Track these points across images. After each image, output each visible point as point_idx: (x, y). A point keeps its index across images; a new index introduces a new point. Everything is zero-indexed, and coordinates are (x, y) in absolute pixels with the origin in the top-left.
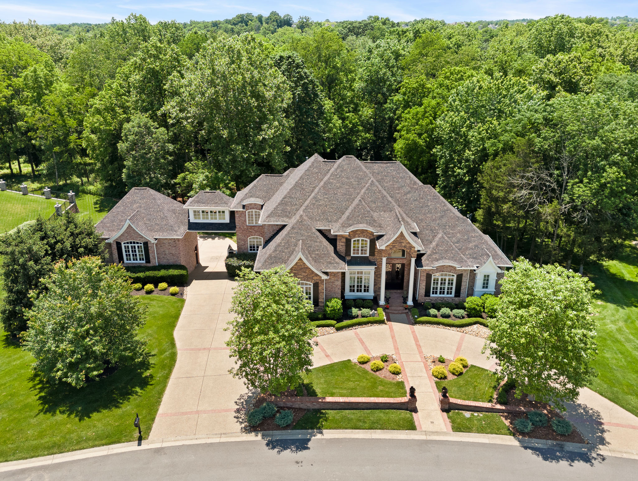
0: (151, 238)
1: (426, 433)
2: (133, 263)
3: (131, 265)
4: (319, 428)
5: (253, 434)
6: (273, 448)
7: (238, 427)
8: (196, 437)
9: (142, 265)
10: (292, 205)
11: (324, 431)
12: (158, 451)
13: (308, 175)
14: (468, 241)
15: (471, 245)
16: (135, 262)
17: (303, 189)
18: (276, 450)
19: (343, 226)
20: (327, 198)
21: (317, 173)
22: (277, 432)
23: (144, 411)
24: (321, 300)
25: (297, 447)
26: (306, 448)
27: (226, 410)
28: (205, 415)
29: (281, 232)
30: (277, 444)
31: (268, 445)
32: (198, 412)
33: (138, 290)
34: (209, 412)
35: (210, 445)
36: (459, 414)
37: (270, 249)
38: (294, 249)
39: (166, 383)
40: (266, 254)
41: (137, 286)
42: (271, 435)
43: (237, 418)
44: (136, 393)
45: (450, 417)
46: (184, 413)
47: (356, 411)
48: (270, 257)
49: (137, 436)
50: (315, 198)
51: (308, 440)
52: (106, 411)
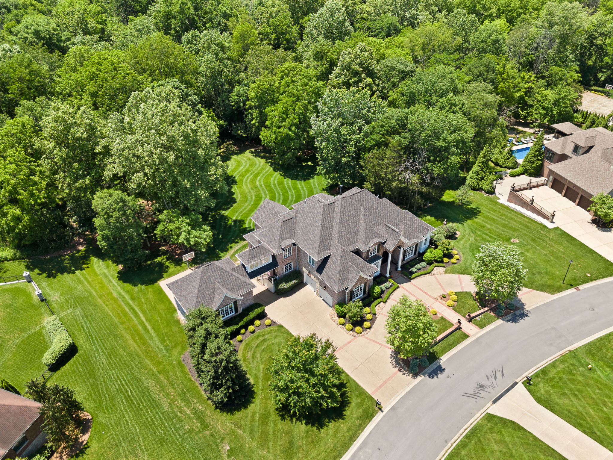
0: (238, 297)
1: (473, 335)
2: (227, 318)
3: (226, 320)
4: (439, 358)
5: (419, 377)
6: (433, 377)
7: (410, 377)
8: (400, 392)
9: (234, 316)
10: (326, 241)
11: (441, 358)
12: (393, 408)
14: (414, 224)
15: (416, 226)
16: (228, 316)
17: (327, 227)
18: (435, 377)
19: (366, 244)
20: (345, 229)
21: (329, 214)
22: (426, 370)
23: (363, 397)
24: (367, 290)
25: (440, 371)
26: (444, 370)
27: (395, 374)
28: (390, 381)
29: (330, 261)
30: (432, 375)
31: (429, 377)
32: (385, 382)
33: (244, 334)
34: (389, 379)
35: (409, 392)
36: (475, 320)
37: (333, 274)
38: (349, 270)
39: (351, 378)
40: (332, 278)
41: (243, 331)
42: (426, 373)
43: (404, 374)
44: (346, 391)
45: (474, 324)
46: (381, 386)
47: (442, 342)
48: (340, 280)
49: (376, 409)
50: (339, 232)
51: (440, 366)
52: (347, 408)
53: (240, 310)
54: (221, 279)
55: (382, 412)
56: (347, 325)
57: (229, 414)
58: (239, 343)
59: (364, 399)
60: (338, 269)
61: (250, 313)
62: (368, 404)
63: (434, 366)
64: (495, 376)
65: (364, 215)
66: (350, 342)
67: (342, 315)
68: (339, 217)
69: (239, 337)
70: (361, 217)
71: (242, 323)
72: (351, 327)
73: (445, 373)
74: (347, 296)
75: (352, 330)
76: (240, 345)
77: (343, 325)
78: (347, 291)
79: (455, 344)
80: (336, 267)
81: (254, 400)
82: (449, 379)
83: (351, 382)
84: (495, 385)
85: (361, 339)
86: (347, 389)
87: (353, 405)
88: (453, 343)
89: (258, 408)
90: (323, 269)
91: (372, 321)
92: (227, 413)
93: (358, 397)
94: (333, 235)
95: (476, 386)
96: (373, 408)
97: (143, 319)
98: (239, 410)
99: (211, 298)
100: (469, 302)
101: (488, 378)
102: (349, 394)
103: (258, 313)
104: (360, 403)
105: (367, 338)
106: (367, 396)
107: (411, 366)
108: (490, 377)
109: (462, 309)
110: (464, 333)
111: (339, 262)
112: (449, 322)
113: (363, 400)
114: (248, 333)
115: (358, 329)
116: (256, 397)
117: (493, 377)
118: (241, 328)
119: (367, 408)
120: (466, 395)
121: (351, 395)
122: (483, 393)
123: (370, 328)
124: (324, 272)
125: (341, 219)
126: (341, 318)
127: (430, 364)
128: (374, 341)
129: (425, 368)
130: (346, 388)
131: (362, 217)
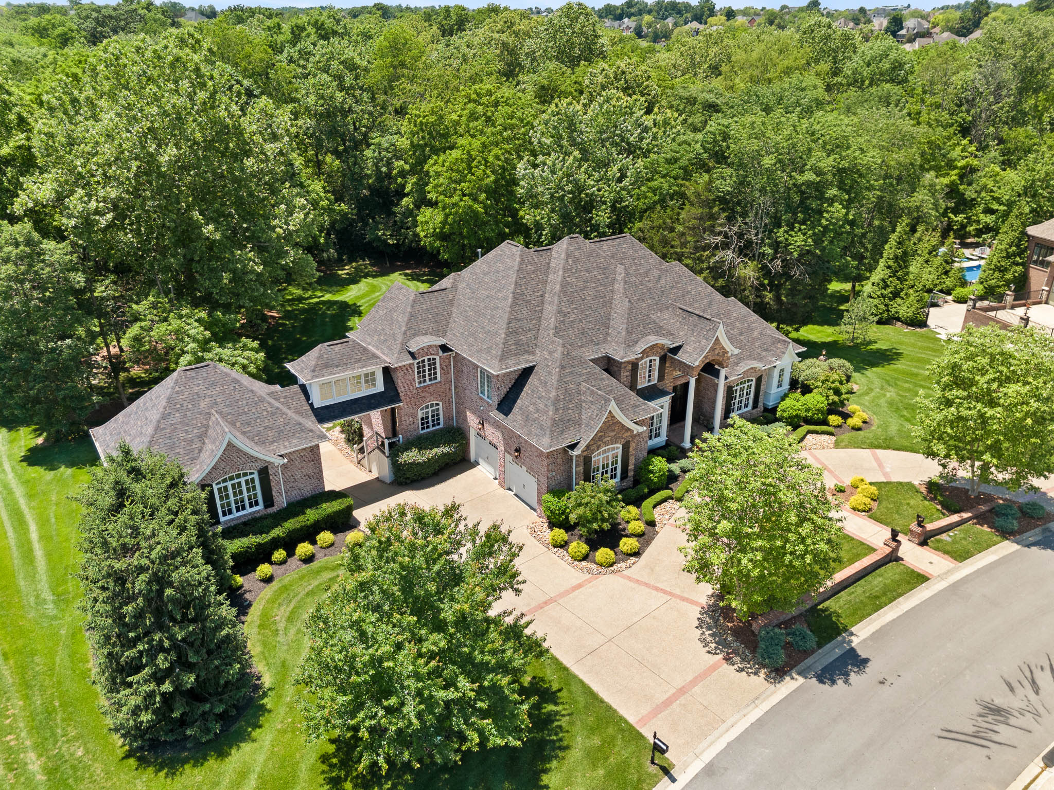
0: (272, 456)
2: (239, 518)
3: (235, 522)
4: (845, 630)
5: (788, 678)
6: (833, 682)
7: (759, 680)
8: (729, 722)
9: (258, 515)
10: (526, 332)
11: (854, 629)
12: (710, 770)
13: (524, 278)
15: (755, 334)
16: (242, 513)
17: (527, 302)
18: (840, 682)
19: (629, 346)
20: (576, 308)
21: (534, 271)
22: (809, 661)
23: (611, 731)
24: (631, 467)
25: (853, 665)
26: (866, 661)
27: (714, 667)
28: (697, 689)
29: (533, 380)
30: (827, 675)
31: (821, 681)
32: (682, 691)
33: (283, 562)
34: (694, 682)
35: (760, 723)
36: (938, 541)
37: (538, 410)
38: (580, 400)
39: (575, 677)
40: (534, 420)
41: (280, 554)
42: (809, 668)
43: (741, 670)
44: (557, 713)
45: (937, 549)
46: (668, 703)
47: (851, 589)
48: (555, 423)
49: (653, 769)
50: (560, 312)
51: (852, 651)
52: (554, 764)
53: (281, 501)
54: (228, 406)
55: (673, 780)
56: (573, 546)
57: (162, 774)
58: (262, 585)
59: (613, 738)
60: (553, 394)
61: (308, 511)
62: (625, 754)
63: (832, 652)
64: (1033, 682)
65: (626, 282)
66: (580, 586)
67: (558, 521)
68: (560, 279)
69: (265, 569)
70: (616, 286)
71: (277, 532)
72: (585, 548)
73: (870, 668)
74: (576, 469)
75: (585, 558)
76: (261, 590)
77: (561, 547)
78: (576, 452)
79: (889, 595)
80: (548, 391)
81: (256, 733)
82: (885, 688)
83: (574, 689)
84: (1041, 710)
85: (609, 581)
86: (559, 708)
87: (575, 755)
88: (885, 594)
89: (261, 758)
90: (515, 402)
91: (645, 538)
92: (157, 772)
93: (592, 731)
94: (543, 322)
95: (978, 709)
96: (640, 765)
97: (34, 535)
98: (199, 759)
99: (192, 451)
100: (912, 502)
101: (1012, 689)
102: (564, 722)
103: (329, 511)
104: (599, 749)
105: (629, 578)
106: (621, 730)
107: (762, 645)
108: (1015, 685)
109: (896, 516)
110: (913, 571)
111: (554, 379)
112: (862, 544)
113: (609, 742)
114: (294, 562)
115: (603, 553)
116: (267, 726)
117: (1026, 683)
118: (276, 544)
119: (624, 766)
120: (948, 735)
121: (571, 723)
122: (1005, 733)
123: (637, 554)
124: (515, 410)
125: (564, 285)
126: (557, 530)
127: (820, 645)
128: (647, 585)
129: (807, 653)
130: (556, 704)
131: (619, 286)
